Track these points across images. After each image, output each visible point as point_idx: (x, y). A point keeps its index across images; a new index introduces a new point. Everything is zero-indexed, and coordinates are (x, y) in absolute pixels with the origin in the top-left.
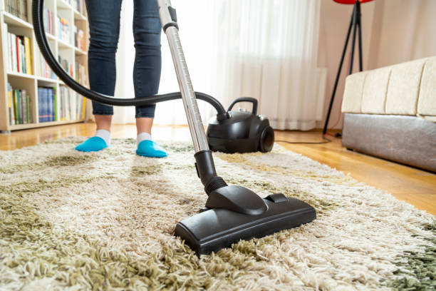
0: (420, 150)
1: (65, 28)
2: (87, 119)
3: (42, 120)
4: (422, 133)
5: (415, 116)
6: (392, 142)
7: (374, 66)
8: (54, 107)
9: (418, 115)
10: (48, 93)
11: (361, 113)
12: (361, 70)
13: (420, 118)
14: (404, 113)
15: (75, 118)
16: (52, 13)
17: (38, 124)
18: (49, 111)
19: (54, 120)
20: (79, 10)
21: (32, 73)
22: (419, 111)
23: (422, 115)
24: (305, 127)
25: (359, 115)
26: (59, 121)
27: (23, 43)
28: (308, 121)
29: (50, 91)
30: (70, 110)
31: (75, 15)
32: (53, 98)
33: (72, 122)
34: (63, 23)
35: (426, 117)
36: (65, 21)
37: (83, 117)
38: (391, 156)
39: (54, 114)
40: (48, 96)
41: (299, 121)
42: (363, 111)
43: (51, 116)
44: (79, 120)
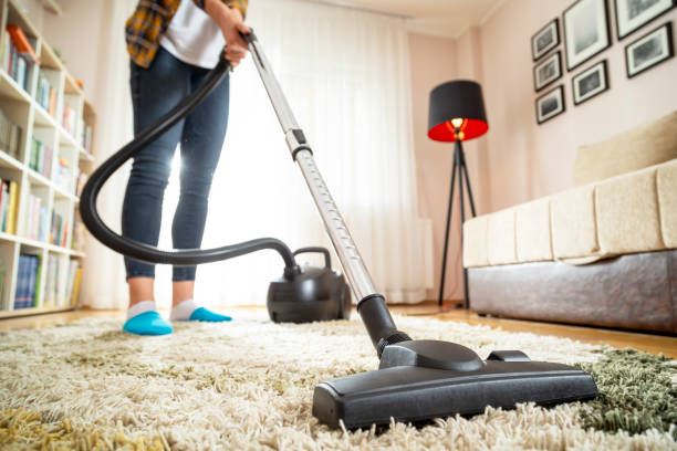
0: (567, 300)
1: (65, 170)
2: (80, 305)
3: (17, 306)
4: (564, 280)
5: (552, 260)
6: (534, 296)
7: (489, 210)
8: (36, 286)
9: (556, 259)
10: (30, 264)
11: (489, 266)
12: (474, 215)
13: (560, 263)
14: (540, 258)
15: (63, 303)
16: (52, 152)
17: (11, 311)
18: (27, 291)
19: (33, 305)
20: (84, 146)
21: (14, 232)
22: (557, 255)
23: (561, 259)
24: (412, 299)
25: (488, 269)
26: (40, 308)
27: (8, 191)
28: (416, 290)
29: (34, 261)
30: (56, 290)
31: (81, 154)
32: (37, 271)
33: (58, 309)
34: (62, 164)
35: (566, 261)
36: (66, 162)
37: (74, 303)
38: (536, 314)
39: (34, 296)
40: (30, 267)
41: (405, 291)
42: (492, 263)
43: (30, 299)
44: (68, 307)
